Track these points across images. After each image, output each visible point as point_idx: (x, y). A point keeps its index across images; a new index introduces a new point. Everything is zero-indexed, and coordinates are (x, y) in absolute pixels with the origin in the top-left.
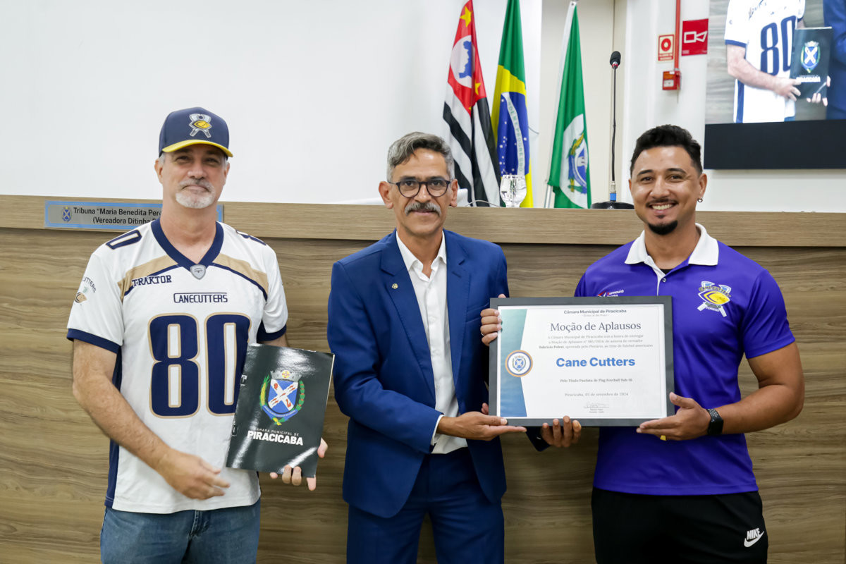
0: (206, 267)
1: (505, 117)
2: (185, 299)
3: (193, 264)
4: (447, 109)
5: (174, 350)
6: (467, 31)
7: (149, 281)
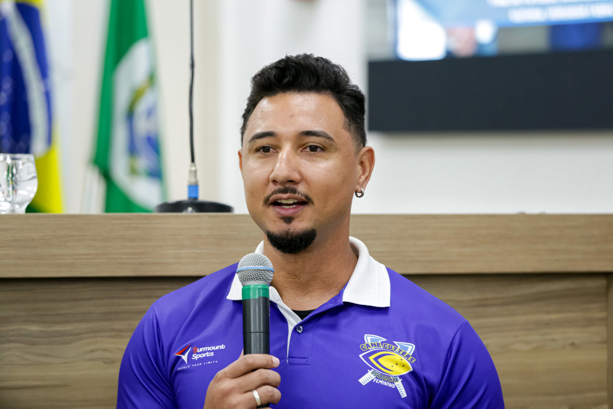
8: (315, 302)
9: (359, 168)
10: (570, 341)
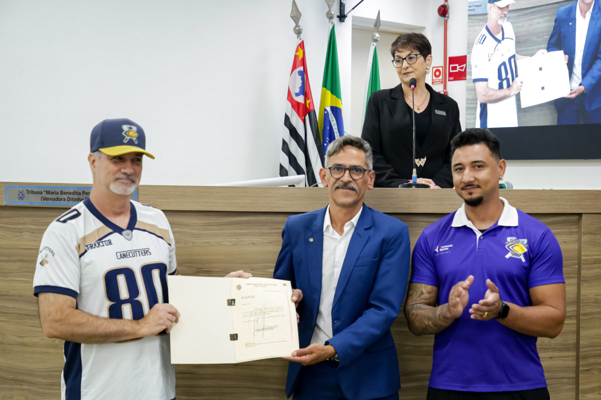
0: (132, 231)
1: (328, 123)
2: (124, 256)
3: (123, 230)
4: (287, 118)
5: (124, 294)
6: (300, 63)
7: (97, 245)
8: (487, 226)
9: (499, 170)
10: (564, 241)
